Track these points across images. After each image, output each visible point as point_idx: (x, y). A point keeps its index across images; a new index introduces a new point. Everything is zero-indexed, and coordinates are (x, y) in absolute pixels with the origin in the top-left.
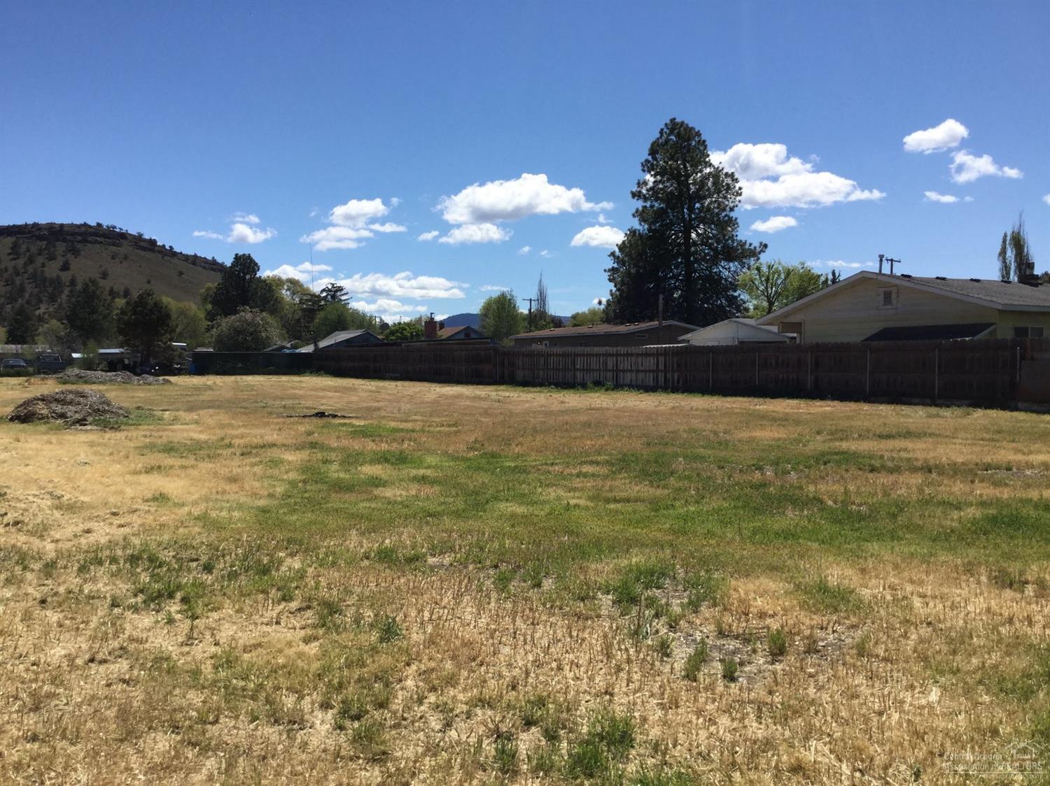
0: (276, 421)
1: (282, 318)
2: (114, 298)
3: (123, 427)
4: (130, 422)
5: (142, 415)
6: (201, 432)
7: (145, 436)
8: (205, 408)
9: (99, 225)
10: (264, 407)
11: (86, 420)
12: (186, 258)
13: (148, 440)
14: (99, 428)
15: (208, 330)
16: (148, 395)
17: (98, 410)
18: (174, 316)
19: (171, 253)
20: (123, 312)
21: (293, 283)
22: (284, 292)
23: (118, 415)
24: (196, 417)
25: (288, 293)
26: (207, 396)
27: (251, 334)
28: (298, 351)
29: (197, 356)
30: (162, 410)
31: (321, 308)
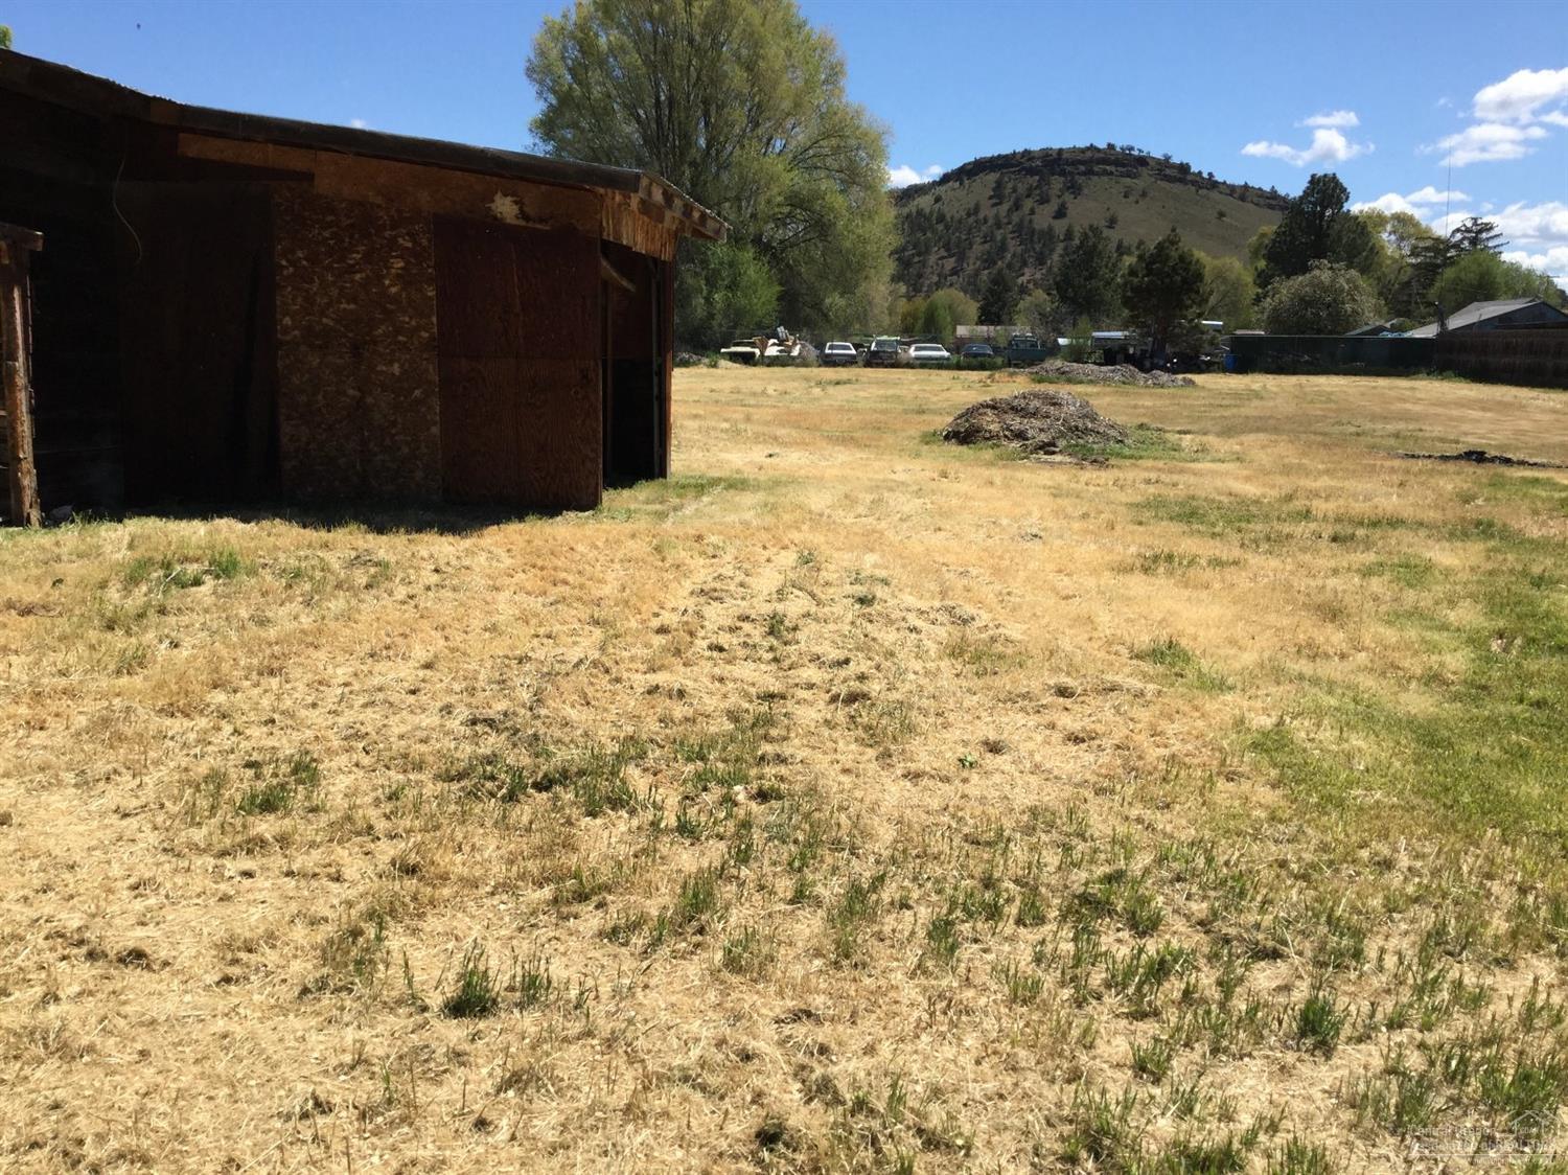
0: (1388, 464)
1: (1379, 279)
2: (1121, 254)
3: (1112, 461)
4: (1126, 451)
5: (1144, 441)
6: (1248, 479)
7: (1148, 482)
8: (1251, 431)
9: (1111, 146)
10: (1358, 434)
11: (1054, 445)
12: (1232, 189)
13: (1152, 490)
14: (1074, 460)
15: (1258, 300)
16: (1159, 403)
17: (1077, 428)
18: (1208, 278)
19: (1212, 184)
20: (1132, 272)
21: (1402, 220)
22: (1385, 236)
23: (1107, 438)
24: (1237, 448)
25: (1393, 237)
26: (1252, 409)
27: (1329, 306)
28: (1407, 335)
29: (1238, 343)
30: (1180, 432)
31: (1451, 262)
